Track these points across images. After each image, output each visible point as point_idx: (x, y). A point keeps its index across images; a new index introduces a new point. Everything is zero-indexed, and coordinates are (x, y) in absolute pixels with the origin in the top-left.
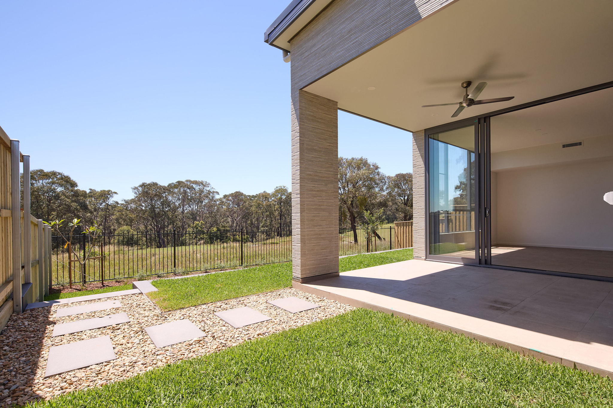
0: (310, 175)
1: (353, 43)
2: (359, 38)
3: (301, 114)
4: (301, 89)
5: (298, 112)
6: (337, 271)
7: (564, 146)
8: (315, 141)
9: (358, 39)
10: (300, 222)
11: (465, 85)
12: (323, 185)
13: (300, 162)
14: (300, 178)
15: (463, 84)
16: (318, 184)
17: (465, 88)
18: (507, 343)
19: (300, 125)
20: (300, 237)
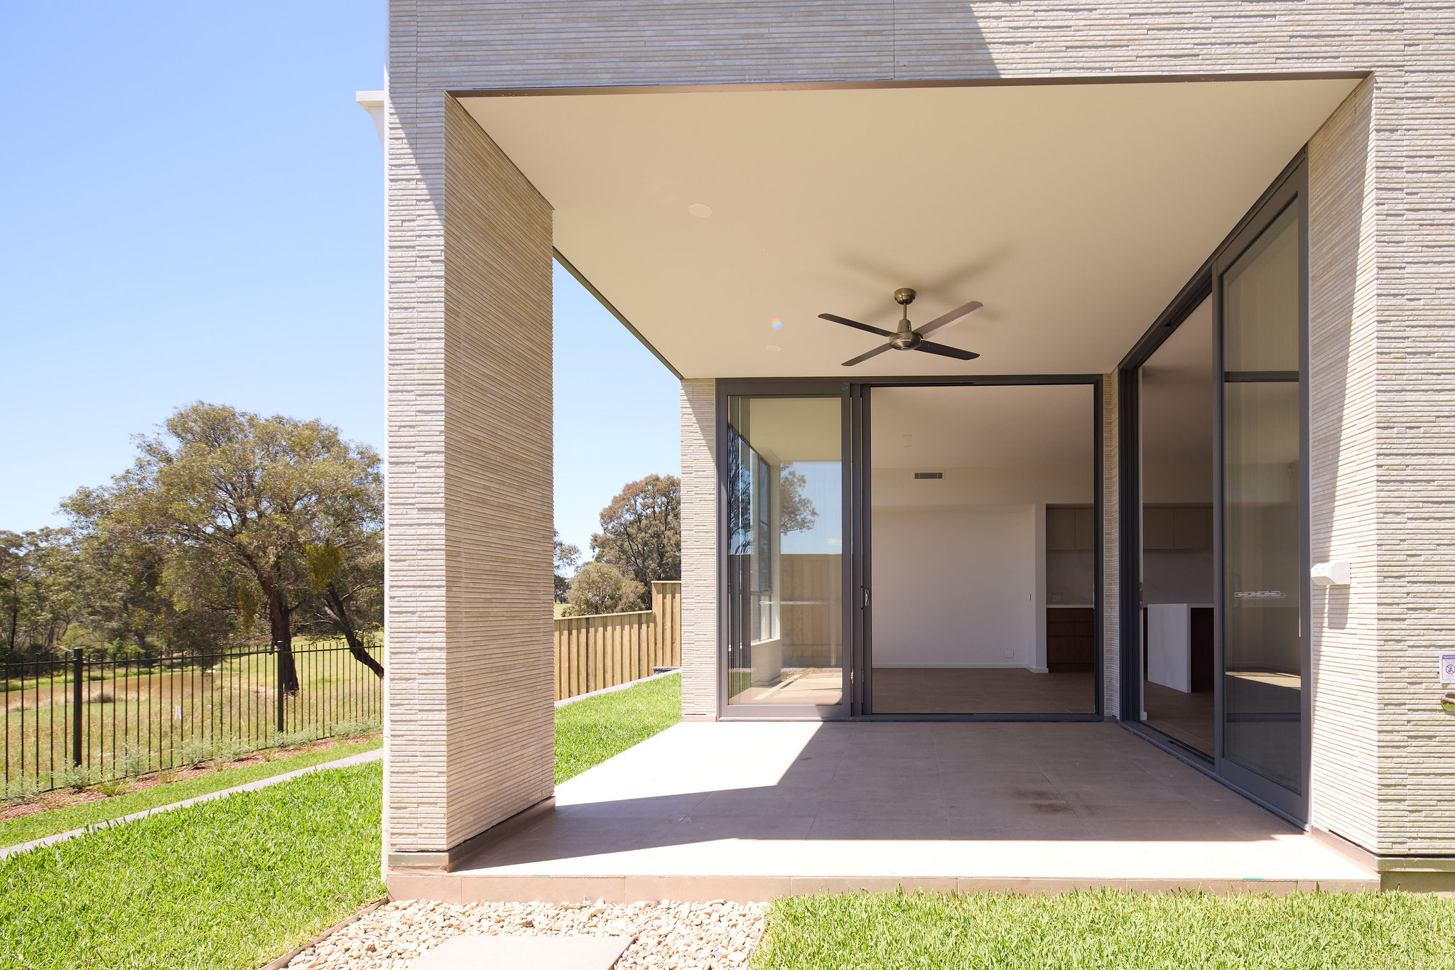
0: (478, 442)
1: (746, 37)
2: (773, 30)
3: (451, 192)
4: (455, 94)
5: (441, 179)
6: (548, 795)
7: (917, 476)
8: (491, 317)
9: (766, 31)
10: (444, 624)
11: (902, 297)
12: (511, 486)
13: (448, 385)
14: (448, 446)
15: (899, 291)
16: (502, 483)
17: (901, 303)
18: (1200, 880)
19: (448, 234)
20: (444, 686)
